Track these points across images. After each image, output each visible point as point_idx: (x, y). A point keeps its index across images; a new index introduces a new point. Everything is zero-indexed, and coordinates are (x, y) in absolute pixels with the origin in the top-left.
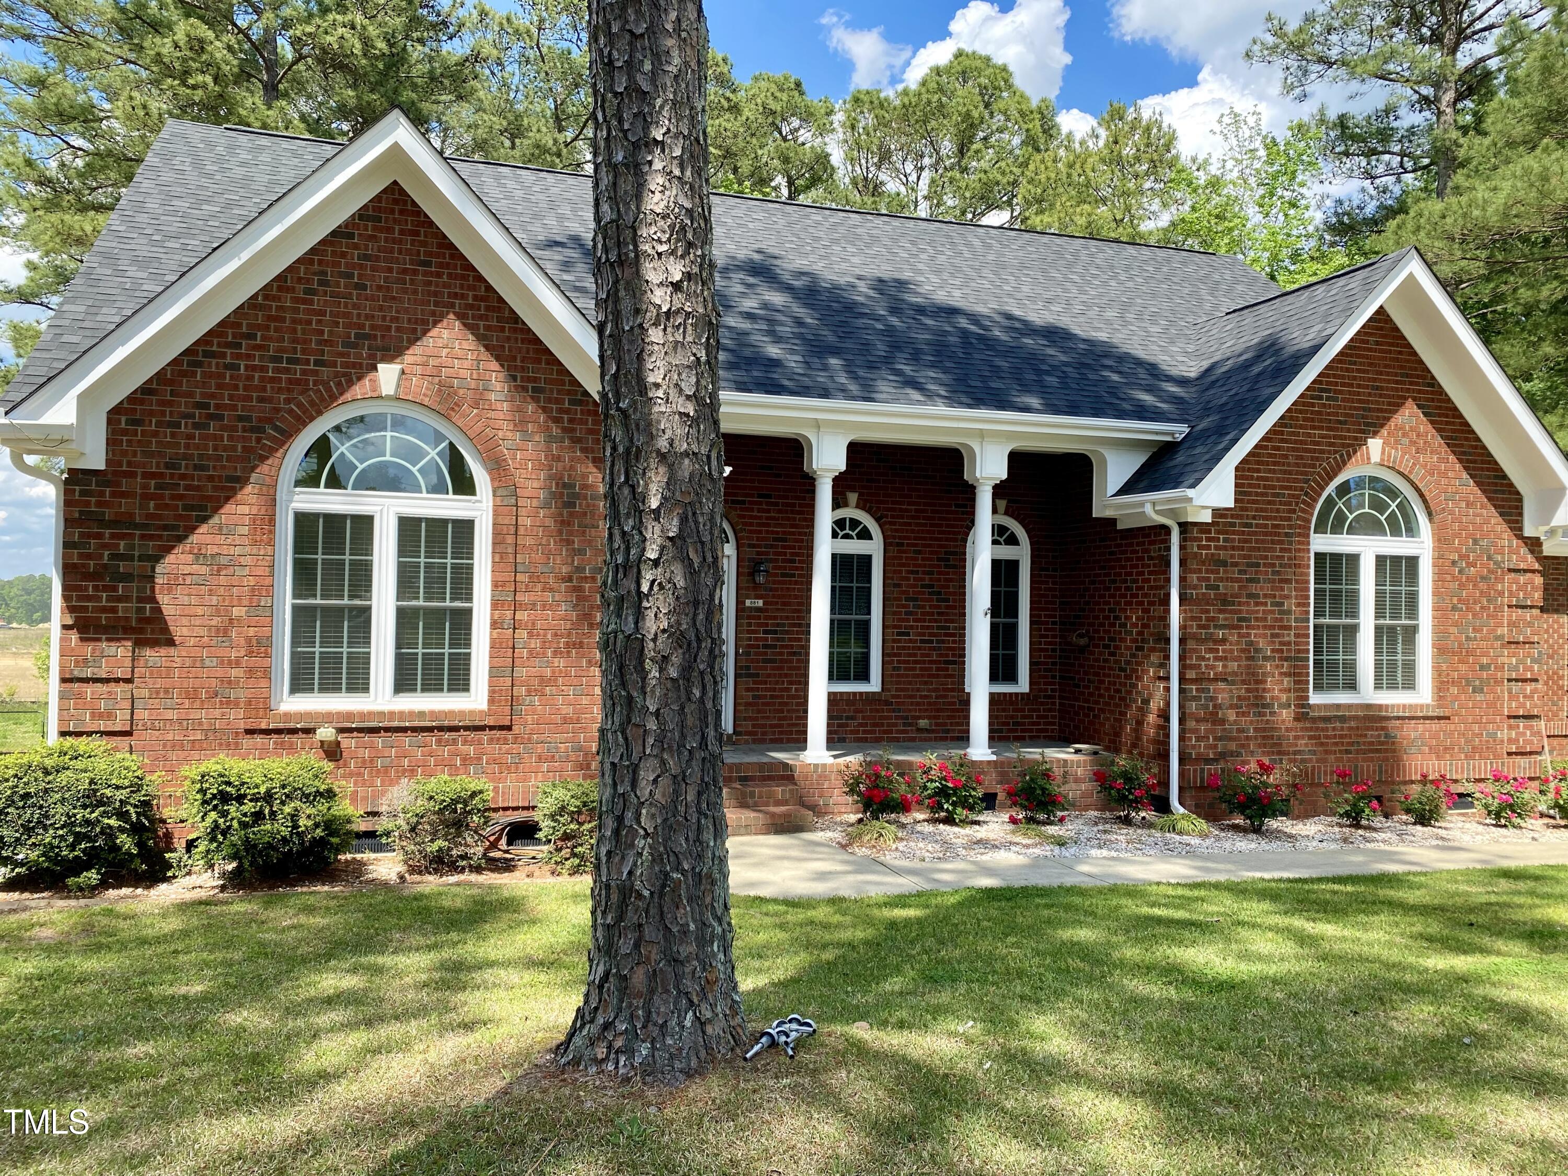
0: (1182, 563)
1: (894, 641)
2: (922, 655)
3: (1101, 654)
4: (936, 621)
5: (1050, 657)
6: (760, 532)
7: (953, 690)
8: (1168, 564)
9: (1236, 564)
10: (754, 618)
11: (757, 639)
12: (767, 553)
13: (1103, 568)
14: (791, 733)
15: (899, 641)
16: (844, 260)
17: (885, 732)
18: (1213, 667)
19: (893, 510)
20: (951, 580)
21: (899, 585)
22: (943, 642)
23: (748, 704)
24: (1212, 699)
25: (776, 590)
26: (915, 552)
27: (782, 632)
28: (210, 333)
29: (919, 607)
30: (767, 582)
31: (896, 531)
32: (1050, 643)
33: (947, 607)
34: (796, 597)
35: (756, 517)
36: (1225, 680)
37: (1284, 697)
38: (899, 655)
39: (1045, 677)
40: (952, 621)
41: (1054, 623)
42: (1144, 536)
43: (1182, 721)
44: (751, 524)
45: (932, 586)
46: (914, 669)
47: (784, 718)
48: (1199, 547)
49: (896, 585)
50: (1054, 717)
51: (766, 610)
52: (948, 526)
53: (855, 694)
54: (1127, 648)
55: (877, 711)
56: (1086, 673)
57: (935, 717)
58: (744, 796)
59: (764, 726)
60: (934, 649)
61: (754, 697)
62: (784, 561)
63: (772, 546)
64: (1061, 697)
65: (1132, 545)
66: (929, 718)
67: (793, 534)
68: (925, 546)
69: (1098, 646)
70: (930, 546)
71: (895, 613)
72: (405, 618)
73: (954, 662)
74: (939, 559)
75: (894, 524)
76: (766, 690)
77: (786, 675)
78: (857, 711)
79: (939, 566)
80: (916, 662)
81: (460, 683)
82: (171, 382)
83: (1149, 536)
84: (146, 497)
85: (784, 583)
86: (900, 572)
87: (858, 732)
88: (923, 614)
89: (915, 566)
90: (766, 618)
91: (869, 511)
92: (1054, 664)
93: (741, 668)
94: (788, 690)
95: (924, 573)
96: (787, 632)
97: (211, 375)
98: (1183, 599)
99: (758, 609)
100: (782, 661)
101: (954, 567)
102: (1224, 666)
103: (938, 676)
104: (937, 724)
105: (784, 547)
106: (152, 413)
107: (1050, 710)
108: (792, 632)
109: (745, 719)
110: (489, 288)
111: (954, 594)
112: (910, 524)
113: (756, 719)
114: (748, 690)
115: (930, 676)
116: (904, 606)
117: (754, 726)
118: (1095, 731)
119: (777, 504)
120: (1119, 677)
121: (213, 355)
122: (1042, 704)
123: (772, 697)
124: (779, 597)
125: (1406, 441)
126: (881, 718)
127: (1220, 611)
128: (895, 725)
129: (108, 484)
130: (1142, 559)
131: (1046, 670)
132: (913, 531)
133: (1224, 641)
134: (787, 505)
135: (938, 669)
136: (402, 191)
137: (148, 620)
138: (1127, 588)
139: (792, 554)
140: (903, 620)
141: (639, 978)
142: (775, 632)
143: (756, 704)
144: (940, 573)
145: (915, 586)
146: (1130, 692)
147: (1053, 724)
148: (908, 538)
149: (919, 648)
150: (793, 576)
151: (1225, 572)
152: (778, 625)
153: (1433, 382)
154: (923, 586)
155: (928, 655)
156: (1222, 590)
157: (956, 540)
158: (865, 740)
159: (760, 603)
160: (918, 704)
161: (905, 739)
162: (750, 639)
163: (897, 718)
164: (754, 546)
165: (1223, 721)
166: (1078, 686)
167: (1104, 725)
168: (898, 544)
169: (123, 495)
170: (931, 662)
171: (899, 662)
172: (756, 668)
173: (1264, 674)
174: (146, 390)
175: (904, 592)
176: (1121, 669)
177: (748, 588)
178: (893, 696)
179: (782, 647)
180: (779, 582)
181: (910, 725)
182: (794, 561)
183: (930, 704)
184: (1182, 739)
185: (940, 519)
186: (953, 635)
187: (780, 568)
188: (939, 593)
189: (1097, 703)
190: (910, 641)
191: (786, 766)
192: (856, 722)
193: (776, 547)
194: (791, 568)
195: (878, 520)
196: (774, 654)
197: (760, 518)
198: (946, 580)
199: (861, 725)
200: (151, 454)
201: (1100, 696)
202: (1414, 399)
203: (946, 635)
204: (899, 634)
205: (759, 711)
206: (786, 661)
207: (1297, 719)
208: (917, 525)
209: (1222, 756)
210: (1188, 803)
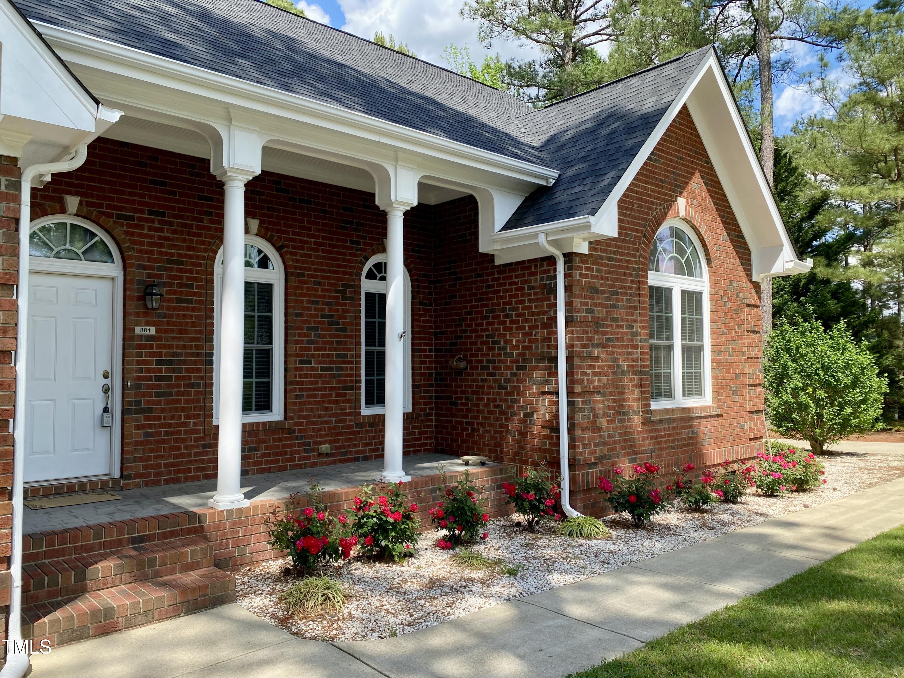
0: (568, 289)
1: (297, 369)
2: (323, 383)
3: (479, 374)
4: (335, 349)
5: (428, 380)
6: (152, 252)
7: (350, 414)
8: (553, 291)
9: (603, 292)
10: (145, 347)
11: (148, 370)
12: (160, 276)
13: (480, 300)
14: (189, 470)
15: (301, 369)
17: (288, 460)
18: (591, 382)
19: (294, 240)
20: (348, 311)
21: (301, 315)
22: (341, 369)
23: (137, 443)
24: (593, 409)
25: (171, 316)
26: (315, 283)
27: (179, 362)
29: (320, 336)
30: (161, 307)
31: (297, 261)
32: (428, 368)
33: (345, 336)
34: (194, 324)
35: (146, 236)
36: (599, 392)
37: (635, 405)
38: (302, 383)
39: (424, 397)
40: (349, 350)
41: (431, 351)
42: (523, 269)
43: (571, 430)
44: (141, 243)
45: (331, 316)
46: (315, 396)
47: (182, 456)
48: (581, 275)
49: (297, 315)
50: (431, 432)
51: (160, 339)
52: (344, 260)
53: (258, 424)
54: (507, 368)
55: (280, 440)
56: (463, 392)
57: (335, 441)
58: (140, 565)
59: (158, 466)
60: (333, 376)
61: (146, 435)
62: (180, 285)
63: (166, 269)
64: (437, 415)
65: (511, 277)
66: (330, 442)
67: (190, 257)
68: (324, 278)
69: (476, 368)
70: (328, 278)
71: (297, 342)
73: (351, 388)
74: (337, 291)
75: (295, 254)
76: (161, 426)
77: (183, 409)
78: (260, 442)
79: (337, 298)
80: (317, 389)
83: (529, 268)
85: (180, 309)
86: (302, 302)
87: (261, 463)
88: (323, 342)
89: (316, 296)
90: (160, 347)
91: (270, 241)
92: (431, 386)
93: (130, 403)
94: (185, 424)
95: (324, 303)
96: (184, 362)
98: (569, 321)
99: (150, 338)
100: (178, 394)
101: (351, 299)
102: (599, 380)
103: (337, 402)
104: (337, 448)
105: (181, 270)
107: (428, 427)
108: (190, 362)
109: (135, 460)
111: (351, 324)
112: (310, 256)
113: (149, 459)
114: (138, 427)
115: (330, 402)
116: (305, 335)
117: (146, 467)
118: (474, 443)
119: (171, 224)
120: (499, 394)
122: (423, 421)
123: (167, 433)
124: (174, 324)
125: (695, 202)
126: (284, 446)
127: (596, 332)
128: (298, 452)
130: (523, 289)
131: (425, 392)
132: (313, 263)
133: (597, 358)
134: (183, 225)
135: (338, 395)
138: (506, 316)
139: (189, 278)
140: (305, 349)
142: (171, 363)
143: (148, 443)
144: (338, 304)
145: (316, 316)
146: (511, 407)
147: (431, 438)
148: (309, 269)
149: (321, 376)
150: (191, 302)
151: (598, 298)
152: (174, 355)
153: (708, 161)
154: (323, 316)
155: (328, 382)
156: (596, 315)
157: (351, 274)
158: (269, 470)
159: (152, 331)
160: (320, 430)
161: (307, 466)
162: (140, 371)
163: (300, 445)
164: (145, 267)
165: (599, 429)
166: (456, 404)
167: (483, 437)
168: (299, 275)
170: (331, 389)
171: (301, 390)
172: (148, 403)
173: (624, 386)
175: (305, 322)
176: (501, 387)
177: (138, 314)
178: (296, 424)
179: (178, 378)
180: (175, 308)
181: (312, 450)
182: (191, 286)
183: (330, 428)
184: (572, 446)
185: (337, 253)
186: (350, 362)
187: (175, 292)
188: (338, 323)
189: (476, 418)
190: (312, 369)
191: (193, 517)
192: (259, 454)
193: (171, 269)
194: (187, 293)
195: (278, 249)
196: (168, 386)
197: (152, 237)
198: (344, 311)
199: (264, 455)
201: (478, 411)
202: (700, 172)
203: (345, 362)
204: (301, 362)
205: (152, 450)
206: (183, 394)
207: (643, 423)
208: (317, 257)
209: (600, 460)
210: (579, 505)
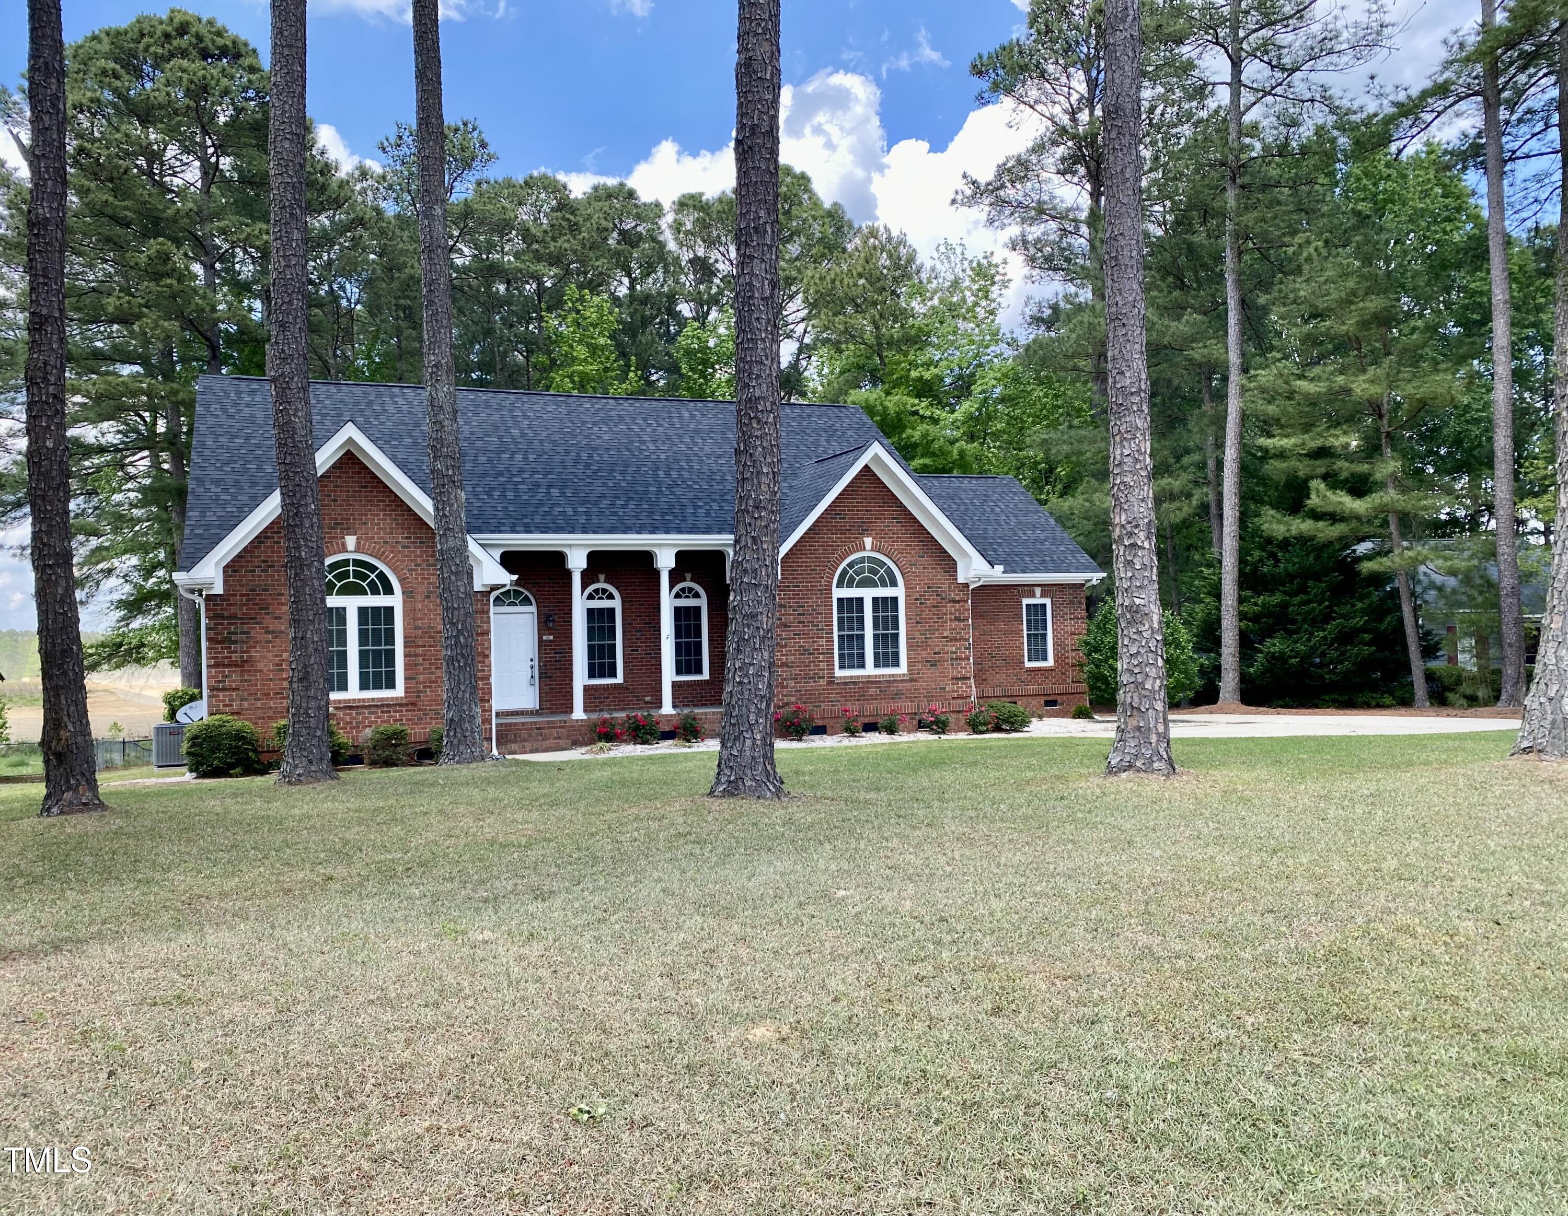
1: (630, 655)
4: (653, 642)
5: (720, 659)
6: (550, 599)
10: (548, 646)
11: (550, 657)
12: (554, 610)
15: (633, 654)
16: (599, 438)
17: (626, 705)
18: (780, 660)
19: (626, 582)
21: (631, 624)
22: (658, 654)
23: (546, 693)
24: (780, 676)
25: (560, 630)
26: (636, 605)
27: (565, 653)
28: (267, 528)
29: (643, 635)
30: (555, 626)
32: (720, 651)
35: (547, 591)
37: (821, 673)
38: (630, 662)
39: (718, 670)
44: (545, 595)
45: (650, 623)
46: (638, 670)
49: (628, 624)
51: (555, 641)
53: (603, 685)
55: (621, 693)
57: (655, 696)
59: (557, 705)
60: (653, 658)
61: (550, 689)
62: (564, 614)
63: (557, 606)
66: (651, 696)
67: (568, 598)
68: (645, 601)
70: (648, 601)
71: (629, 639)
72: (363, 655)
74: (653, 608)
75: (627, 590)
76: (557, 684)
77: (568, 676)
78: (610, 694)
79: (654, 612)
80: (642, 666)
81: (391, 685)
82: (250, 552)
84: (243, 605)
85: (564, 626)
86: (631, 617)
87: (610, 705)
88: (645, 639)
89: (640, 612)
90: (555, 645)
91: (612, 584)
93: (542, 673)
95: (645, 616)
96: (568, 653)
97: (268, 547)
99: (551, 641)
100: (565, 669)
102: (787, 659)
103: (655, 673)
104: (656, 699)
105: (564, 606)
106: (242, 567)
109: (546, 701)
110: (396, 496)
113: (552, 701)
114: (546, 685)
115: (651, 673)
116: (634, 635)
117: (551, 705)
119: (559, 583)
121: (267, 538)
122: (716, 685)
123: (560, 688)
124: (562, 634)
125: (886, 537)
126: (624, 697)
127: (783, 631)
128: (632, 701)
129: (224, 600)
131: (718, 666)
132: (634, 594)
134: (564, 583)
135: (655, 669)
136: (352, 454)
137: (246, 662)
139: (568, 610)
140: (634, 643)
141: (455, 742)
142: (561, 653)
143: (551, 693)
144: (654, 616)
145: (640, 624)
148: (632, 598)
149: (644, 658)
150: (569, 622)
151: (785, 611)
152: (562, 649)
154: (645, 624)
155: (649, 662)
156: (784, 620)
159: (551, 637)
160: (645, 688)
161: (637, 708)
163: (633, 697)
164: (545, 609)
165: (787, 687)
168: (628, 602)
169: (231, 605)
170: (651, 665)
171: (630, 666)
172: (551, 673)
173: (809, 662)
174: (239, 556)
175: (634, 627)
177: (544, 630)
178: (630, 685)
179: (565, 661)
181: (640, 700)
182: (569, 614)
183: (652, 688)
185: (653, 586)
187: (562, 618)
188: (654, 627)
190: (639, 654)
192: (609, 700)
193: (559, 606)
194: (568, 618)
195: (616, 587)
196: (560, 665)
197: (550, 591)
199: (612, 702)
200: (243, 585)
204: (632, 650)
205: (553, 697)
206: (568, 669)
207: (828, 684)
208: (635, 590)
209: (787, 705)
